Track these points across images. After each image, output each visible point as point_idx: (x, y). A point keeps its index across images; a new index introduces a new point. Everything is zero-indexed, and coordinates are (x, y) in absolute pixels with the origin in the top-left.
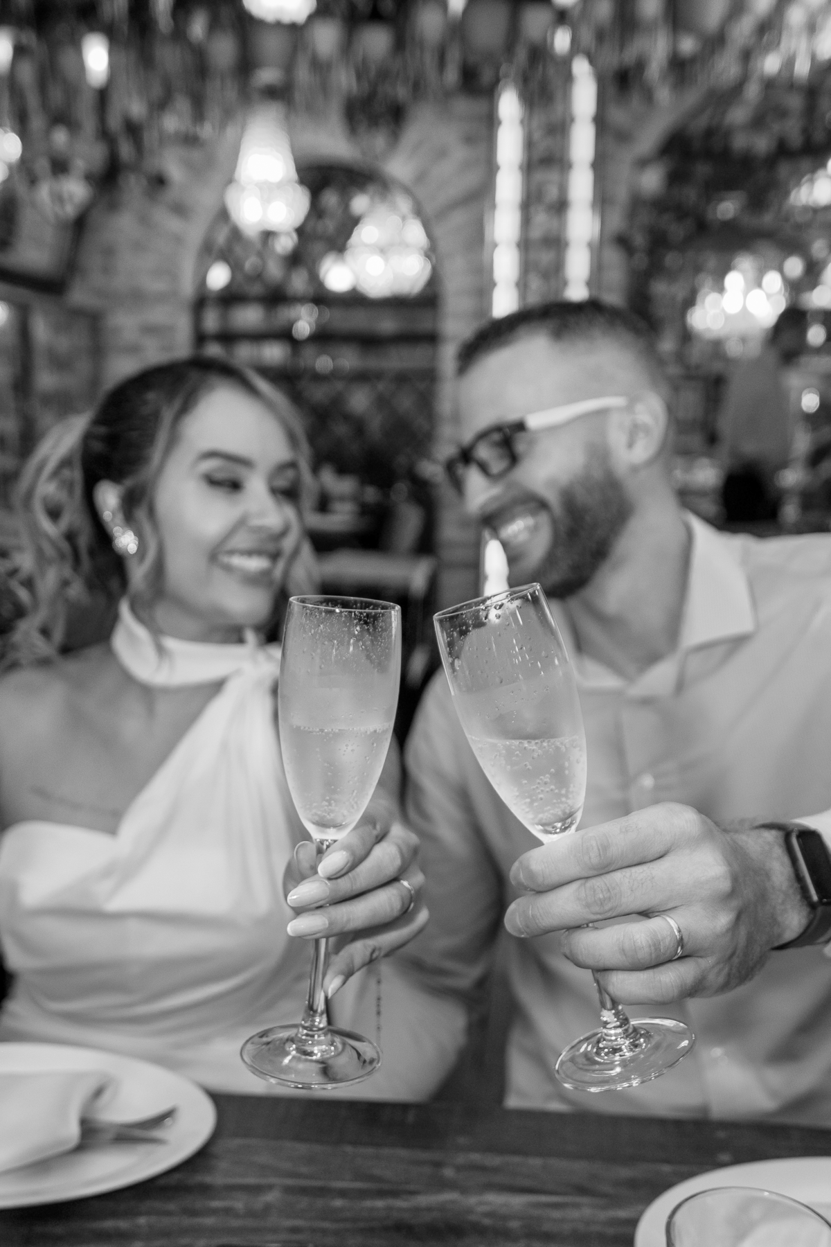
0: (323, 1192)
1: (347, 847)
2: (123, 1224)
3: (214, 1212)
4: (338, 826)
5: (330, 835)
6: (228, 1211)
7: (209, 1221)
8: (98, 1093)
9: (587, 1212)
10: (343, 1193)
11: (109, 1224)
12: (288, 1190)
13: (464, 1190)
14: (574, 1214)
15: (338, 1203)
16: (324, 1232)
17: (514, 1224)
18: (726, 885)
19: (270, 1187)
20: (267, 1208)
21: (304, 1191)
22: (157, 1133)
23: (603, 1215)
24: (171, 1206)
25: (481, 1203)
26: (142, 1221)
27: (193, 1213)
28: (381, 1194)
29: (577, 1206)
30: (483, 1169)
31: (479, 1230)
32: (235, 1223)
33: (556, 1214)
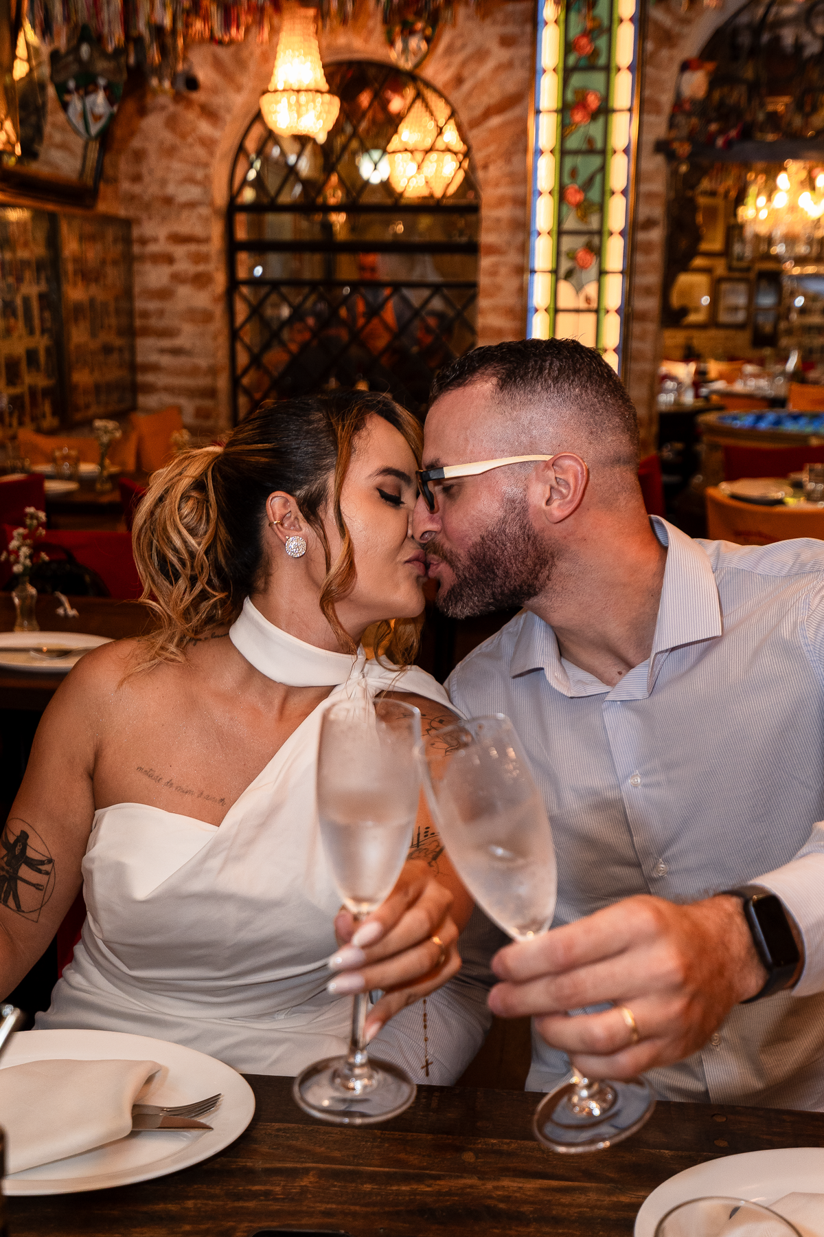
0: (354, 1176)
1: (379, 919)
2: (172, 1207)
3: (254, 1195)
4: (369, 900)
5: (365, 908)
6: (267, 1194)
7: (251, 1204)
8: (149, 1080)
9: (593, 1196)
10: (372, 1178)
11: (160, 1207)
12: (322, 1174)
13: (483, 1176)
14: (582, 1199)
15: (368, 1187)
16: (354, 1215)
17: (526, 1208)
18: (678, 977)
19: (306, 1171)
20: (304, 1191)
21: (336, 1175)
22: (202, 1120)
23: (607, 1200)
24: (217, 1190)
25: (496, 1188)
26: (190, 1204)
27: (239, 1197)
28: (407, 1178)
29: (583, 1191)
30: (500, 1153)
31: (495, 1215)
32: (276, 1207)
33: (566, 1199)
